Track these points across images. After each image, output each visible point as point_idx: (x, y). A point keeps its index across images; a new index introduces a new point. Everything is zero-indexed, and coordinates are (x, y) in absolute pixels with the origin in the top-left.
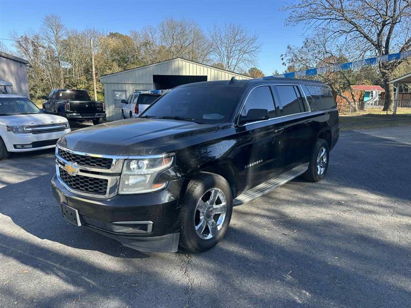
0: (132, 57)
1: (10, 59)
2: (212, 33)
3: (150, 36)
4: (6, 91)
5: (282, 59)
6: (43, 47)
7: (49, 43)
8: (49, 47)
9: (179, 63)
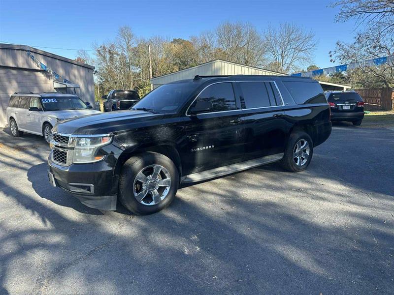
0: (191, 61)
1: (81, 66)
2: (266, 34)
3: (208, 39)
4: (75, 92)
5: (331, 56)
6: (118, 54)
7: (122, 51)
8: (122, 54)
9: (219, 64)
